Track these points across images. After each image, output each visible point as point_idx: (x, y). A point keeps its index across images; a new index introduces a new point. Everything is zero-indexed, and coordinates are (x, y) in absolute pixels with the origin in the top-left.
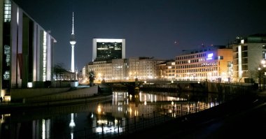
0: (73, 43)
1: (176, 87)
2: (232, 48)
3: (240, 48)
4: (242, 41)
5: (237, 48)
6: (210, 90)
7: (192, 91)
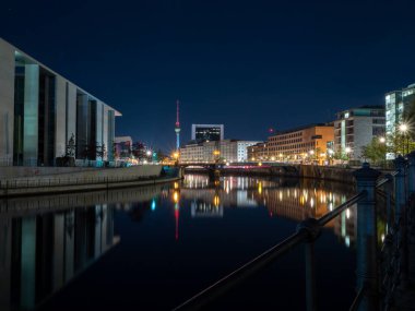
0: (177, 130)
1: (267, 171)
2: (333, 125)
3: (343, 124)
4: (347, 115)
5: (340, 124)
6: (305, 174)
7: (285, 176)
